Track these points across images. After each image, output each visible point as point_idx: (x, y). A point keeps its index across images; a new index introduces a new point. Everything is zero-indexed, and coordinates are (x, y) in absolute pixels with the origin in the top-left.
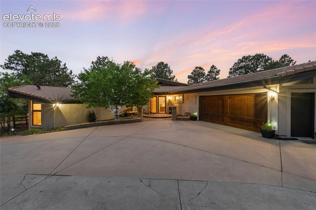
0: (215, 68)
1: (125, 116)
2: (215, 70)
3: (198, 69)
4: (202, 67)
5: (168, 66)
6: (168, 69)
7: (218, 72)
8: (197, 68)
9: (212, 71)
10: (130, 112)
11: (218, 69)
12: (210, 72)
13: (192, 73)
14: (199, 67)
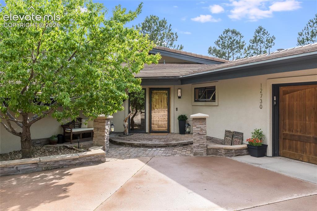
0: (264, 33)
1: (58, 142)
2: (264, 37)
3: (230, 34)
4: (237, 31)
5: (168, 25)
6: (167, 31)
7: (270, 41)
8: (227, 31)
9: (258, 38)
10: (74, 130)
11: (271, 36)
12: (255, 41)
13: (217, 43)
14: (231, 29)
